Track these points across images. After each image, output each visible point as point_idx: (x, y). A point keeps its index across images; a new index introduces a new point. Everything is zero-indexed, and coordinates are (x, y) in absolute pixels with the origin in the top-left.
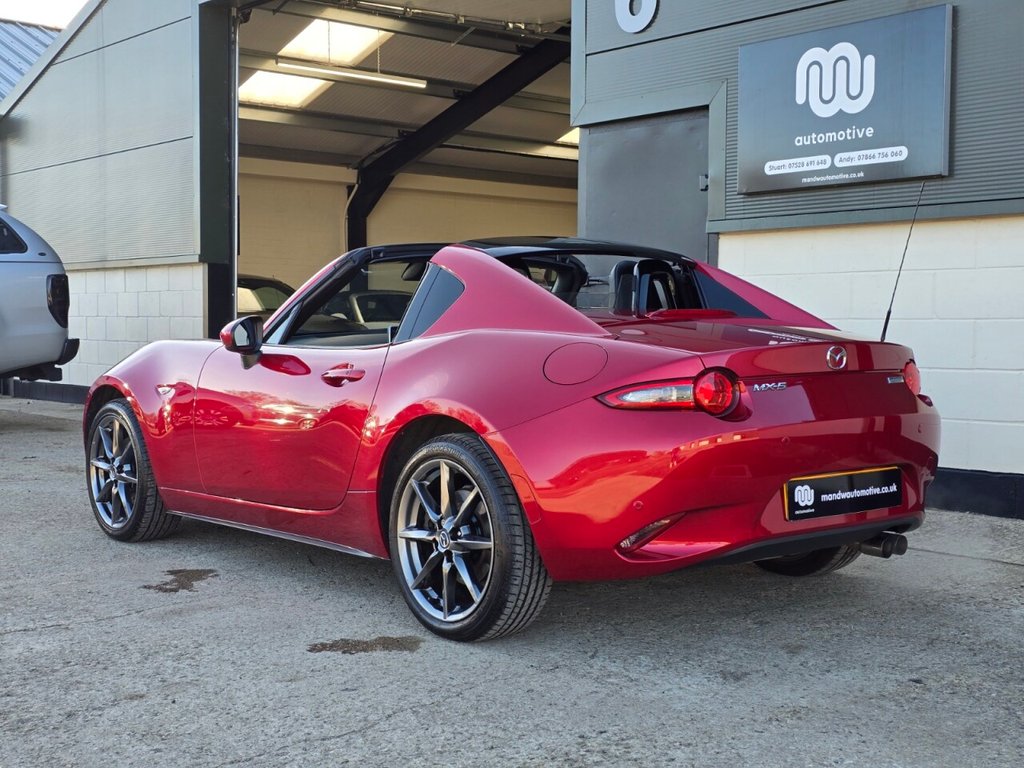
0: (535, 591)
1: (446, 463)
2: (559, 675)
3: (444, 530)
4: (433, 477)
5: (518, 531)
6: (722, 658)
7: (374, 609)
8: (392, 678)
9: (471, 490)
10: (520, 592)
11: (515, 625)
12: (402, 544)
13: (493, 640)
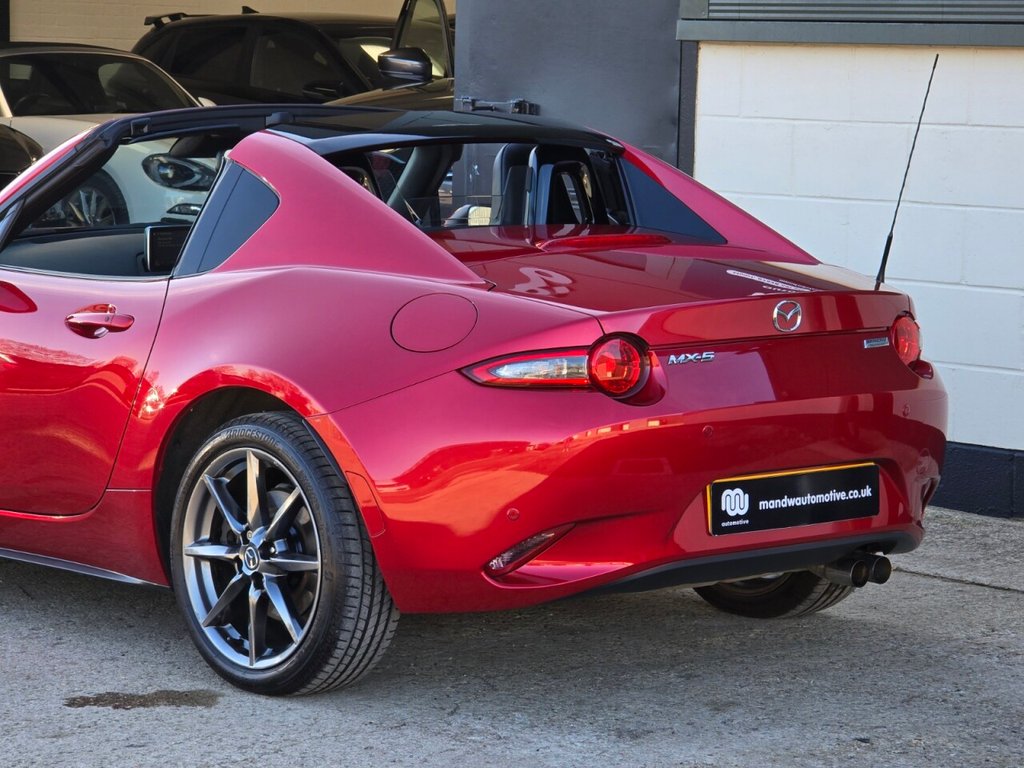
0: (376, 627)
1: (254, 453)
2: (405, 732)
3: (252, 545)
4: (235, 471)
5: (354, 546)
6: (623, 715)
7: (143, 656)
8: (188, 735)
9: (290, 489)
10: (356, 628)
11: (348, 672)
12: (189, 565)
13: (315, 694)
